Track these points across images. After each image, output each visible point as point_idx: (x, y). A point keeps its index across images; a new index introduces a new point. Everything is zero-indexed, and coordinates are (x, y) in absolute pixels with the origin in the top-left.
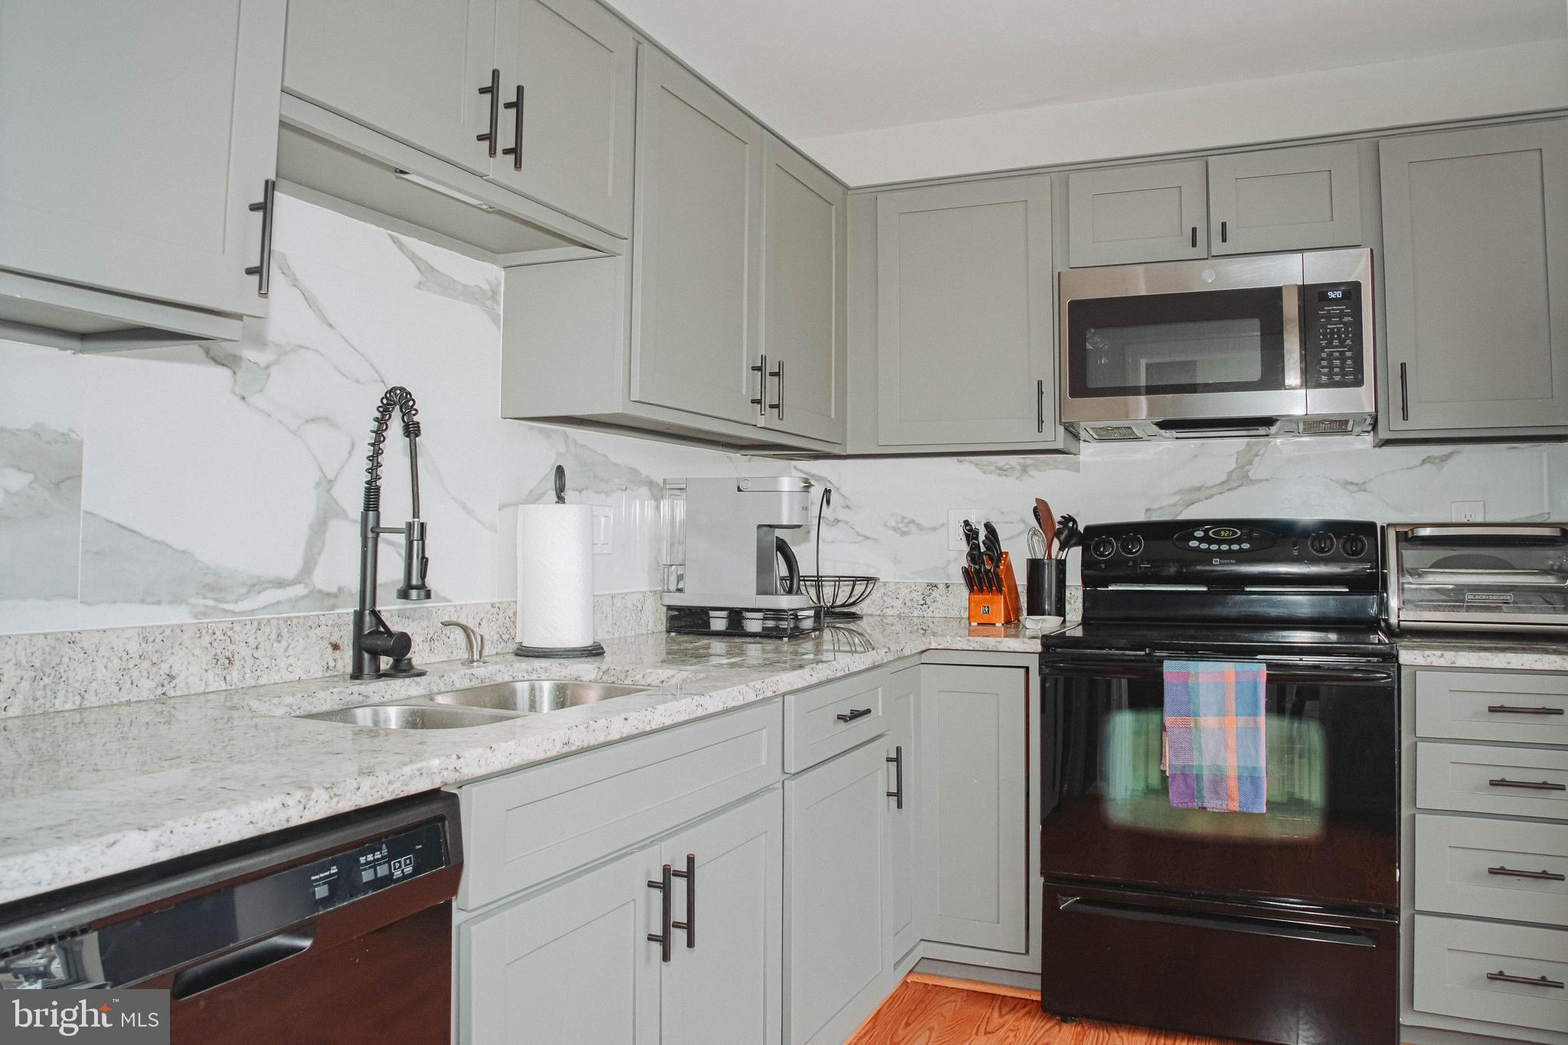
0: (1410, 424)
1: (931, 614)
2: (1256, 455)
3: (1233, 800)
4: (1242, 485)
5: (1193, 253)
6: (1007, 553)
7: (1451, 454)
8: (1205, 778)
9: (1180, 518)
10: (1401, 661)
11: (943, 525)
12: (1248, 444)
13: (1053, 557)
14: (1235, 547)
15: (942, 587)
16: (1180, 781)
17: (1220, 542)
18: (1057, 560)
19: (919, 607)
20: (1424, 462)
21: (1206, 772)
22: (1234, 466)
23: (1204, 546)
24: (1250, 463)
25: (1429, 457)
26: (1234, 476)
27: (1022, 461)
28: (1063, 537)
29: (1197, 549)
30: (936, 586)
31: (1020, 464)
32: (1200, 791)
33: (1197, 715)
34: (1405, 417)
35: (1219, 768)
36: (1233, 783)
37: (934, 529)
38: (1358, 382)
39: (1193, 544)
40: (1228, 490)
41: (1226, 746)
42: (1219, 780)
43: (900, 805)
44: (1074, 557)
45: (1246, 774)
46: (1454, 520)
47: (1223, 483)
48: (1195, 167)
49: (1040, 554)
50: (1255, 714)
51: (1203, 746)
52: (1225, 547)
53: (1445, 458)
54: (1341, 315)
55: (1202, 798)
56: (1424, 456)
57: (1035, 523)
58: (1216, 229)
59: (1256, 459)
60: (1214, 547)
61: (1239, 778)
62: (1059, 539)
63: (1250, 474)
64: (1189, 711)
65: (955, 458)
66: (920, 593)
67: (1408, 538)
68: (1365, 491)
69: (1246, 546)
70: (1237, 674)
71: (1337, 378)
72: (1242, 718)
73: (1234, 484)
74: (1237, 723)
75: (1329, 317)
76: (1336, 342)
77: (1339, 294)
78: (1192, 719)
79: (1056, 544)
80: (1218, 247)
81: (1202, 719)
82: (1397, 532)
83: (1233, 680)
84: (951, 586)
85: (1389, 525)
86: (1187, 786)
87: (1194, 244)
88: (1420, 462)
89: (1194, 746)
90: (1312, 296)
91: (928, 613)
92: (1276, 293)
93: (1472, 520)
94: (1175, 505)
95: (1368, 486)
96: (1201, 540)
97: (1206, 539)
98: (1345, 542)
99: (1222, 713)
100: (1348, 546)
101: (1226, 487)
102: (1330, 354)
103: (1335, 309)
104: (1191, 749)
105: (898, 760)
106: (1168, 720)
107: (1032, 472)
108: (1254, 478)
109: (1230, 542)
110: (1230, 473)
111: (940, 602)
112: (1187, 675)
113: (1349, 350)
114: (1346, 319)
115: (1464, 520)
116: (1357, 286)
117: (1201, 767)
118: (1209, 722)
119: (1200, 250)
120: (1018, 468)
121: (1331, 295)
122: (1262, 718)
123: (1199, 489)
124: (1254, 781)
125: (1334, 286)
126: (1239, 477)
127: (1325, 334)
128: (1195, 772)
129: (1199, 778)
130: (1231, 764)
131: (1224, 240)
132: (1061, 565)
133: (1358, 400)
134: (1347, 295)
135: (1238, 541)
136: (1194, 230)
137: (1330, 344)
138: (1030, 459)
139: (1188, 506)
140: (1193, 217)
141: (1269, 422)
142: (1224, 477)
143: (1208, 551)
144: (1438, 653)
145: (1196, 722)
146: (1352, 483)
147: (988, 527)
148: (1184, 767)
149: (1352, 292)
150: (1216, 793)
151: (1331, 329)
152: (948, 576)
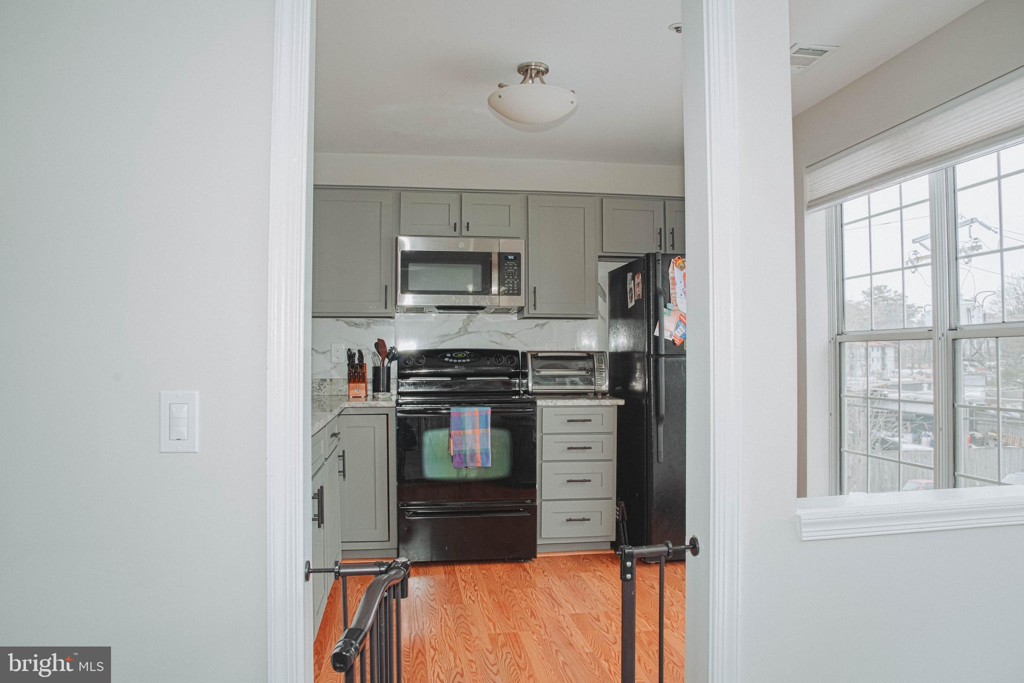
0: (536, 312)
1: (323, 394)
2: (471, 321)
3: (479, 462)
4: (464, 334)
5: (453, 234)
6: (365, 364)
7: (546, 323)
8: (467, 455)
9: (439, 348)
10: (538, 404)
11: (328, 351)
12: (468, 316)
13: (385, 365)
14: (464, 361)
15: (328, 380)
16: (458, 456)
17: (457, 359)
18: (387, 367)
19: (317, 390)
20: (536, 326)
21: (468, 453)
22: (462, 326)
23: (451, 360)
24: (468, 325)
25: (538, 324)
26: (462, 330)
27: (368, 321)
28: (390, 357)
29: (448, 362)
30: (325, 380)
31: (366, 322)
32: (466, 460)
33: (464, 429)
34: (535, 309)
35: (473, 450)
36: (478, 456)
37: (324, 353)
38: (519, 294)
39: (446, 359)
40: (459, 336)
41: (476, 441)
42: (473, 456)
43: (344, 476)
44: (394, 365)
45: (484, 452)
46: (547, 350)
47: (457, 333)
48: (456, 196)
49: (378, 364)
50: (487, 428)
51: (467, 442)
52: (460, 361)
53: (543, 325)
54: (513, 266)
55: (466, 463)
56: (536, 324)
57: (374, 350)
58: (464, 224)
59: (471, 323)
60: (455, 361)
61: (481, 453)
62: (388, 358)
63: (468, 329)
64: (461, 428)
65: (335, 319)
66: (317, 383)
67: (535, 356)
68: (514, 337)
69: (468, 360)
70: (480, 412)
71: (511, 292)
72: (481, 429)
73: (462, 333)
74: (479, 431)
75: (508, 266)
76: (511, 277)
77: (512, 257)
78: (462, 431)
79: (387, 360)
80: (465, 233)
81: (466, 431)
82: (531, 355)
83: (478, 413)
84: (333, 380)
85: (528, 352)
86: (460, 459)
87: (455, 230)
88: (534, 326)
89: (463, 442)
90: (503, 257)
91: (321, 393)
92: (489, 255)
93: (553, 350)
94: (437, 342)
95: (515, 335)
96: (449, 358)
97: (451, 357)
98: (508, 359)
99: (474, 428)
100: (497, 359)
101: (458, 335)
102: (509, 282)
103: (511, 263)
104: (462, 443)
105: (343, 456)
106: (453, 432)
107: (372, 326)
108: (470, 331)
109: (462, 358)
110: (460, 329)
111: (328, 388)
112: (460, 414)
113: (516, 280)
114: (515, 268)
115: (550, 350)
116: (519, 254)
117: (466, 450)
118: (469, 431)
119: (457, 233)
120: (366, 324)
121: (510, 258)
122: (489, 429)
123: (447, 335)
124: (487, 454)
125: (511, 254)
126: (464, 331)
127: (507, 273)
128: (463, 453)
129: (465, 455)
130: (478, 448)
131: (468, 230)
132: (389, 369)
133: (519, 301)
134: (515, 258)
135: (465, 358)
136: (455, 224)
137: (509, 278)
138: (371, 320)
139: (443, 343)
140: (455, 219)
141: (481, 308)
142: (458, 331)
143: (453, 362)
144: (551, 401)
145: (464, 432)
146: (508, 334)
147: (360, 352)
148: (459, 451)
149: (517, 256)
150: (472, 460)
151: (510, 271)
152: (331, 375)
